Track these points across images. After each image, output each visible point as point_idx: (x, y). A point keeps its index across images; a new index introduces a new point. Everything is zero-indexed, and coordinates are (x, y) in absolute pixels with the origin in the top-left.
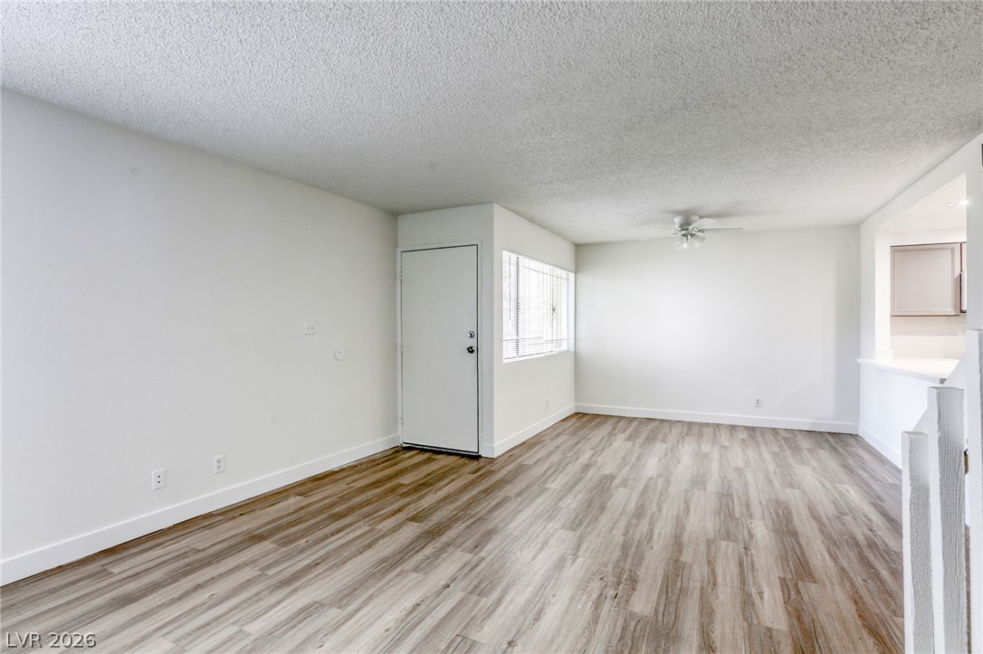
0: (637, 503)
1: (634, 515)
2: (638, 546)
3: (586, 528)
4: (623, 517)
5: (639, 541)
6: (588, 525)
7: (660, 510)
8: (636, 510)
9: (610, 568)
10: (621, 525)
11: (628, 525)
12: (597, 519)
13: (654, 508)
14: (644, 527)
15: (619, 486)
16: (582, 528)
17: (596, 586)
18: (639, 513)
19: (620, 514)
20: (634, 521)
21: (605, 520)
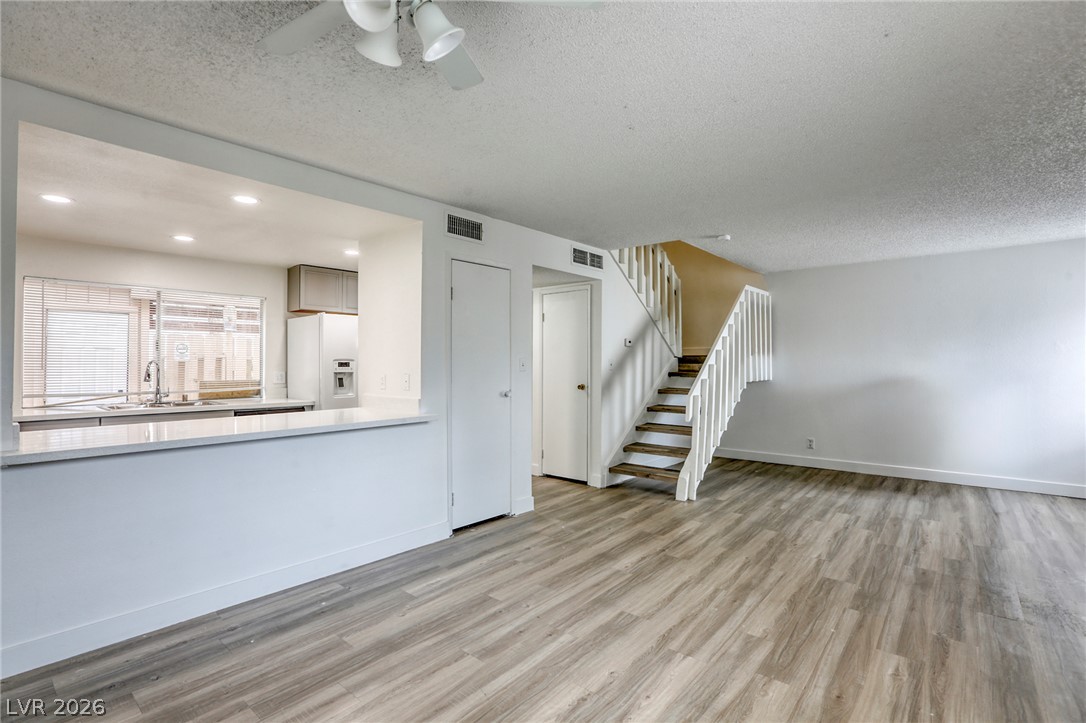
0: (741, 605)
1: (752, 589)
2: (760, 561)
3: (812, 580)
4: (766, 587)
5: (757, 563)
6: (810, 585)
7: (716, 591)
8: (748, 594)
9: (789, 550)
10: (771, 579)
11: (762, 580)
12: (801, 589)
13: (721, 595)
14: (746, 576)
15: (761, 640)
16: (818, 579)
17: (800, 541)
18: (746, 589)
19: (770, 591)
20: (754, 582)
21: (790, 588)
